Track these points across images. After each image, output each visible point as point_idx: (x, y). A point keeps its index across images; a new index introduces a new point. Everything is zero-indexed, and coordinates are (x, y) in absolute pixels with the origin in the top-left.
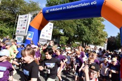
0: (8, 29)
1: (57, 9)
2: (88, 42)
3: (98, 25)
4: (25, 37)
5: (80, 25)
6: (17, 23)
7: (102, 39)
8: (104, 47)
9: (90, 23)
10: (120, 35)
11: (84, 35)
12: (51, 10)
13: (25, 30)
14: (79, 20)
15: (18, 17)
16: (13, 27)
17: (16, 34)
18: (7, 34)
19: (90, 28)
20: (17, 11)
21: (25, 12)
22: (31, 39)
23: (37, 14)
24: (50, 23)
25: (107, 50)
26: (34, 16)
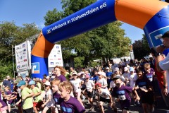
0: (6, 67)
1: (60, 26)
2: (110, 56)
3: (116, 31)
4: (30, 71)
5: (94, 38)
6: (15, 57)
7: (125, 48)
8: (130, 56)
9: (105, 31)
10: (146, 37)
11: (102, 48)
12: (54, 29)
14: (91, 32)
15: (14, 49)
16: (11, 63)
17: (18, 70)
18: (7, 74)
19: (107, 38)
20: (10, 41)
21: (21, 40)
22: (38, 72)
23: (36, 39)
24: (56, 45)
25: (135, 58)
26: (34, 42)
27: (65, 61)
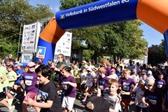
0: (10, 45)
1: (75, 13)
2: (121, 56)
3: (134, 31)
4: (34, 55)
5: (109, 33)
6: (22, 36)
7: (140, 50)
8: (143, 60)
9: (122, 29)
10: (164, 43)
11: (115, 45)
12: (67, 15)
13: (33, 44)
14: (107, 26)
15: (22, 28)
16: (17, 41)
17: (22, 51)
18: (10, 52)
19: (123, 36)
20: (20, 19)
21: (31, 20)
22: (43, 57)
23: (48, 22)
24: (67, 33)
25: (148, 64)
26: (44, 25)
27: (73, 51)
